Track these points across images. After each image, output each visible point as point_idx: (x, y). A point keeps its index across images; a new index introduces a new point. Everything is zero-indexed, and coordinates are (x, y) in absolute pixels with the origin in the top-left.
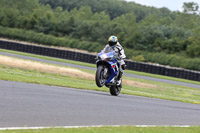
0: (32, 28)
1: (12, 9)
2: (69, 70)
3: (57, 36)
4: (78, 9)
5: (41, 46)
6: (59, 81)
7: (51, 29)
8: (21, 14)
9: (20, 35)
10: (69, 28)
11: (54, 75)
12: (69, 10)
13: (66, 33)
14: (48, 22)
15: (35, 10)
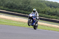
0: (44, 13)
1: (39, 8)
2: (55, 26)
3: (52, 16)
4: (58, 8)
5: (47, 18)
6: (52, 29)
7: (50, 14)
8: (41, 9)
9: (41, 15)
10: (55, 13)
11: (51, 27)
12: (56, 8)
13: (54, 15)
14: (49, 11)
15: (45, 8)
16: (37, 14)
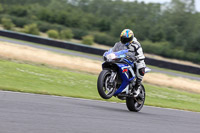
16: (136, 50)
